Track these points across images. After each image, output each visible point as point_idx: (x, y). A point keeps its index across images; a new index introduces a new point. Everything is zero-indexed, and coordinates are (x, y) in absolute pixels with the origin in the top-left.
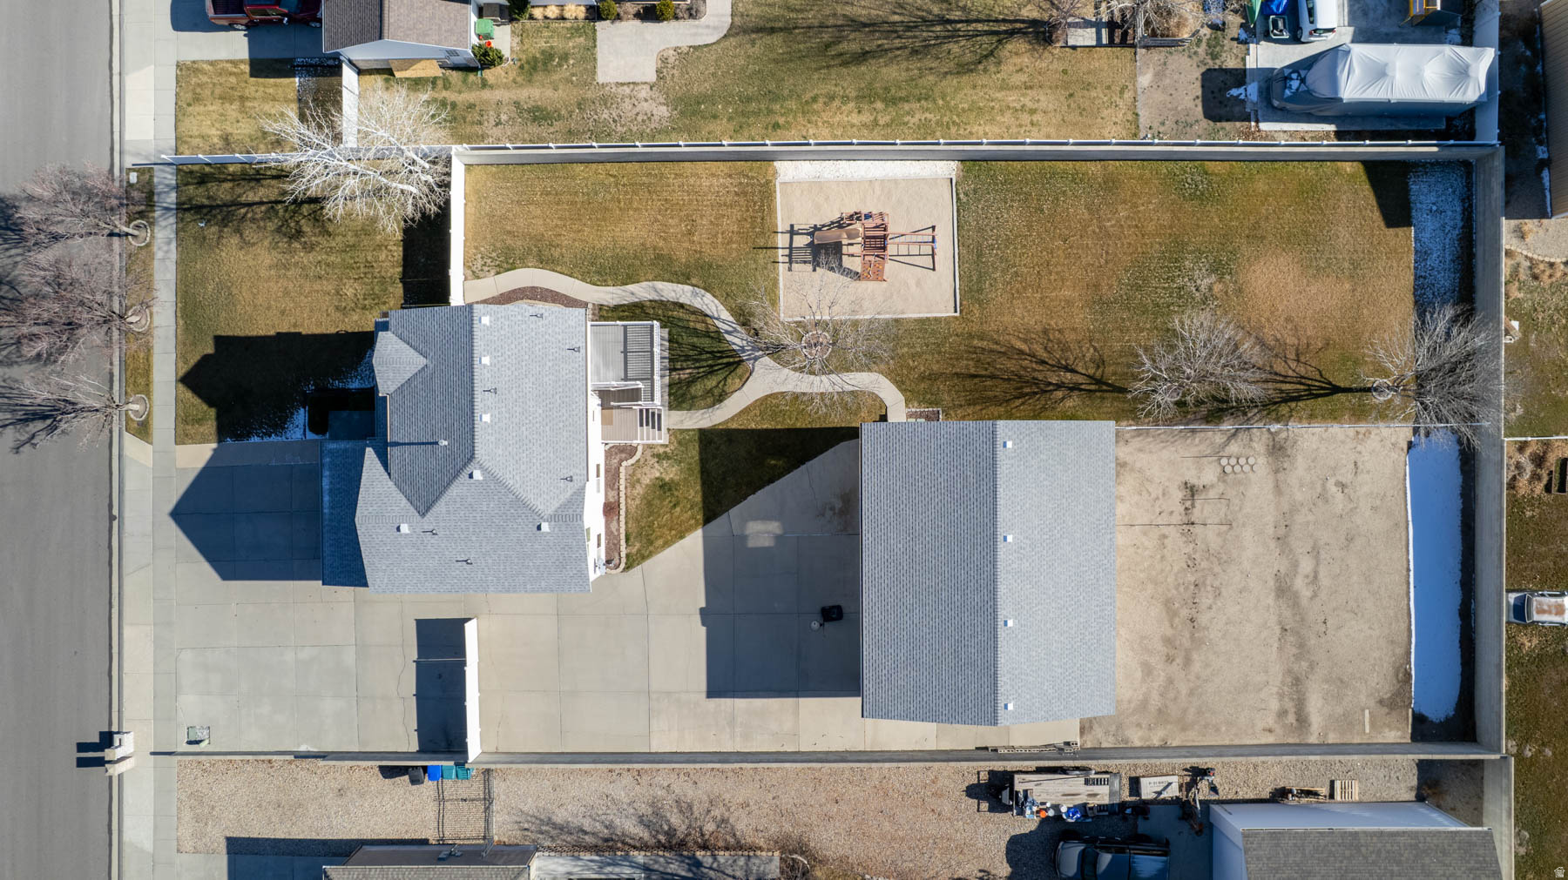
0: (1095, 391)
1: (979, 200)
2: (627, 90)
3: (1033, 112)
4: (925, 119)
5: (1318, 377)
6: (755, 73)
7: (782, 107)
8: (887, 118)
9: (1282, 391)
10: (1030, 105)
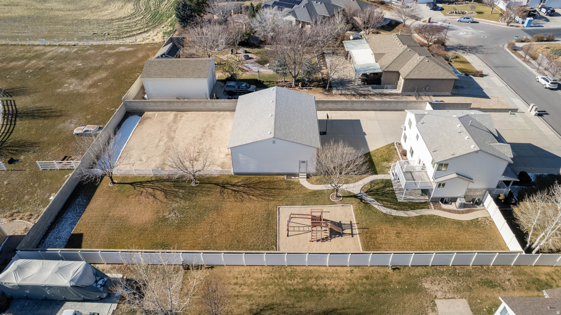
0: (225, 184)
1: (266, 246)
2: (448, 295)
3: (236, 284)
4: (291, 281)
5: (136, 187)
6: (383, 304)
7: (366, 287)
8: (311, 281)
9: (152, 184)
10: (237, 287)
